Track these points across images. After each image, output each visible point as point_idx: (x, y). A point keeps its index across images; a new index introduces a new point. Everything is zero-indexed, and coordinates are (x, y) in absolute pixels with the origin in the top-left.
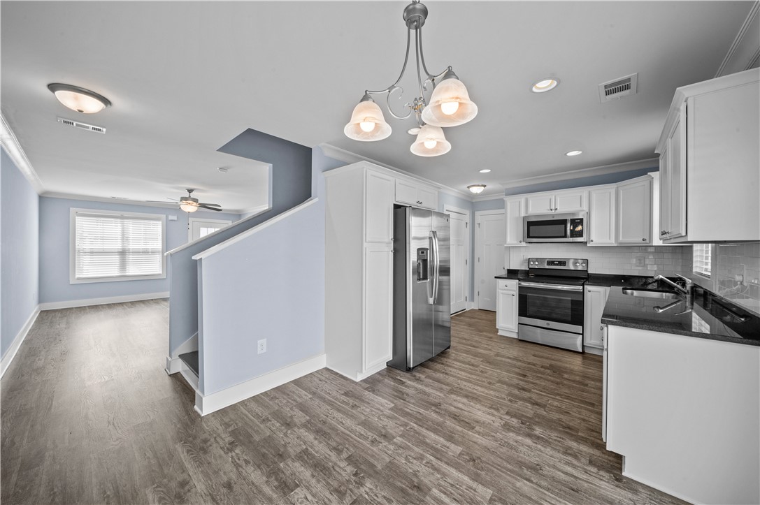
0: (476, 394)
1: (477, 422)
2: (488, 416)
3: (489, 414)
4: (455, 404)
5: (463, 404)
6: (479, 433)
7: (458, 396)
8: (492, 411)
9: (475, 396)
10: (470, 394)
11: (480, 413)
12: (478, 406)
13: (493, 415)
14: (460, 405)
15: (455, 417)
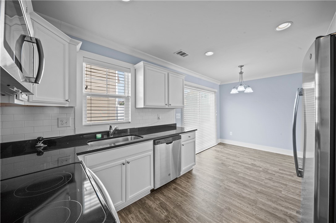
0: (238, 199)
1: (235, 183)
2: (230, 185)
3: (230, 186)
4: (249, 193)
5: (244, 193)
6: (233, 179)
7: (249, 198)
8: (228, 188)
9: (238, 197)
10: (242, 199)
11: (234, 187)
12: (235, 191)
13: (228, 186)
14: (245, 191)
15: (245, 185)
